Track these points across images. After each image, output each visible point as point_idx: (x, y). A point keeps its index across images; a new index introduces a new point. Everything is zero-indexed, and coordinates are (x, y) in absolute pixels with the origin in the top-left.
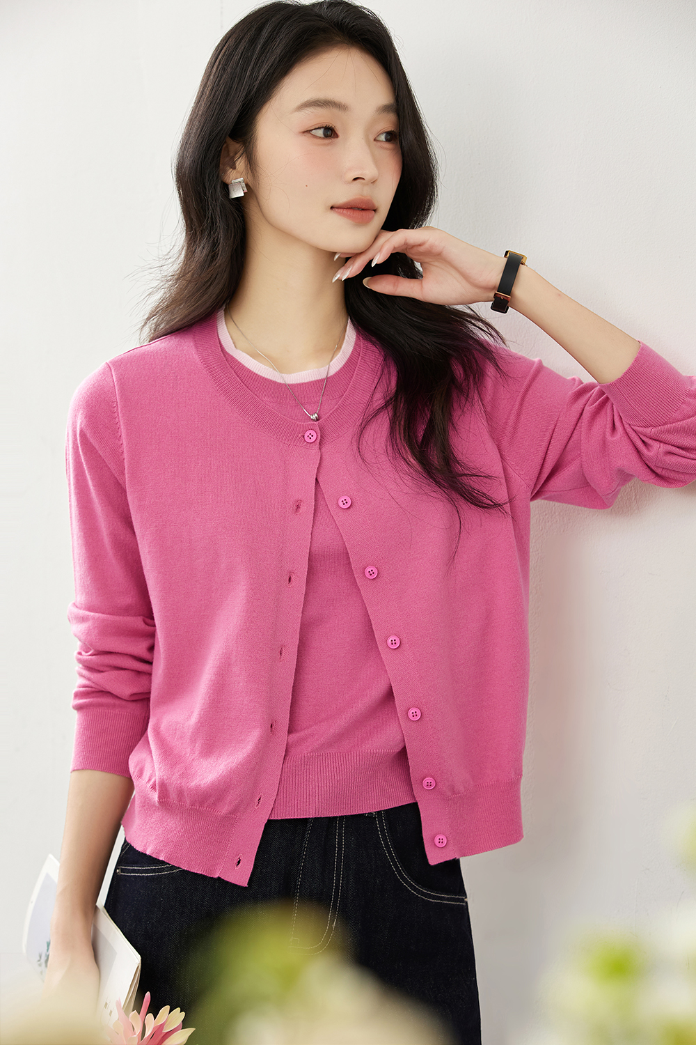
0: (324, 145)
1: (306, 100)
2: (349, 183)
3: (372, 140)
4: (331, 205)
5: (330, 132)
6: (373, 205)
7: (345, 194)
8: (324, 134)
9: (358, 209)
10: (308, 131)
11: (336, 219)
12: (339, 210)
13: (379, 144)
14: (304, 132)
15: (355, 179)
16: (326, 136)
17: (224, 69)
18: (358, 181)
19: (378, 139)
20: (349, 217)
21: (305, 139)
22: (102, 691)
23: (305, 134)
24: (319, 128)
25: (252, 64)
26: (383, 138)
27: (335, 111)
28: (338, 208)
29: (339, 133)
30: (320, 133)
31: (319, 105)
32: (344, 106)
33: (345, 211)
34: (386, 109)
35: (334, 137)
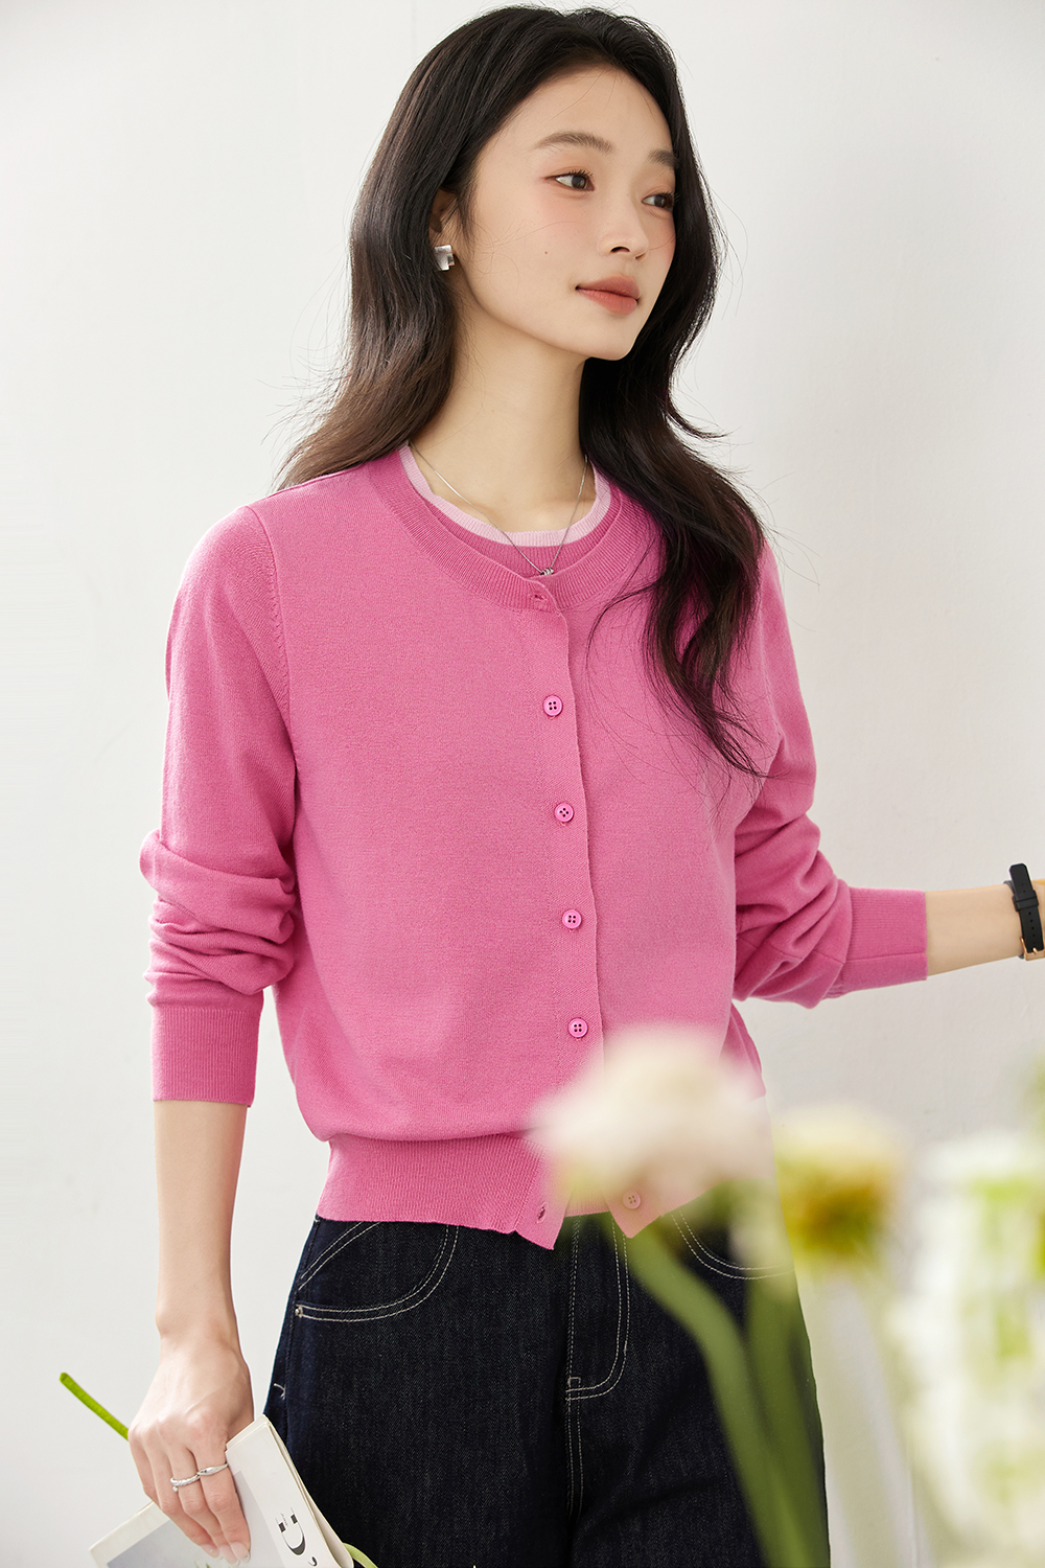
0: (574, 198)
1: (553, 132)
2: (606, 255)
3: (639, 201)
4: (576, 284)
5: (581, 181)
6: (637, 291)
7: (598, 269)
8: (573, 182)
9: (617, 293)
10: (554, 177)
11: (586, 305)
12: (588, 292)
13: (648, 208)
14: (547, 178)
15: (615, 250)
16: (575, 186)
17: (435, 89)
18: (619, 253)
19: (645, 201)
20: (601, 302)
21: (549, 187)
22: (206, 980)
23: (549, 180)
24: (569, 174)
25: (477, 83)
26: (652, 200)
27: (593, 151)
28: (586, 289)
29: (596, 184)
30: (568, 181)
31: (571, 141)
32: (607, 144)
33: (597, 294)
34: (660, 156)
35: (588, 190)
